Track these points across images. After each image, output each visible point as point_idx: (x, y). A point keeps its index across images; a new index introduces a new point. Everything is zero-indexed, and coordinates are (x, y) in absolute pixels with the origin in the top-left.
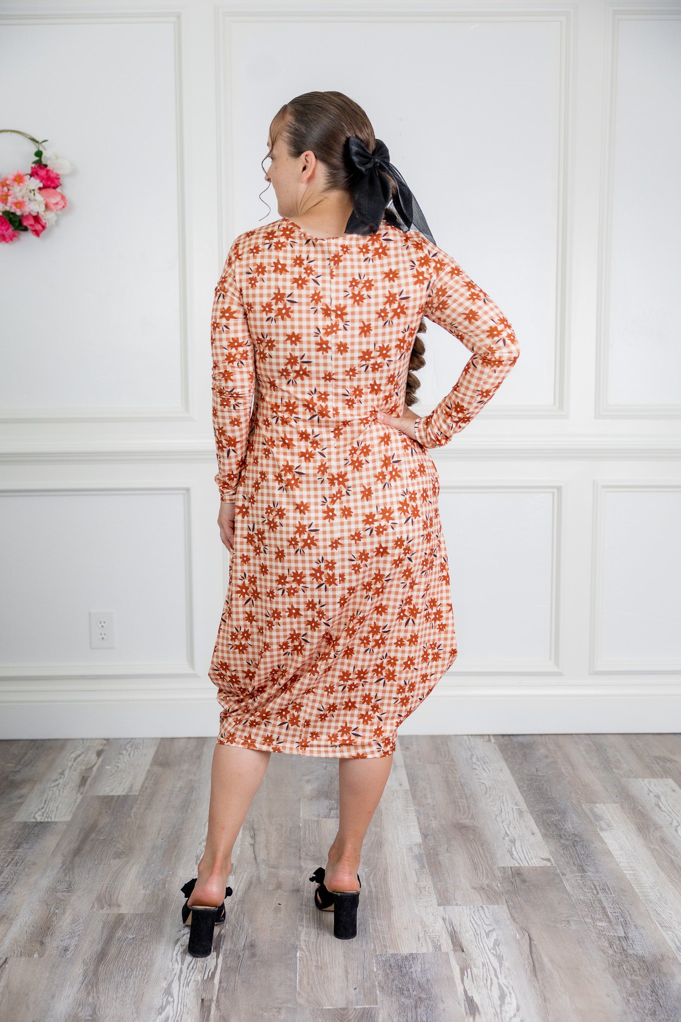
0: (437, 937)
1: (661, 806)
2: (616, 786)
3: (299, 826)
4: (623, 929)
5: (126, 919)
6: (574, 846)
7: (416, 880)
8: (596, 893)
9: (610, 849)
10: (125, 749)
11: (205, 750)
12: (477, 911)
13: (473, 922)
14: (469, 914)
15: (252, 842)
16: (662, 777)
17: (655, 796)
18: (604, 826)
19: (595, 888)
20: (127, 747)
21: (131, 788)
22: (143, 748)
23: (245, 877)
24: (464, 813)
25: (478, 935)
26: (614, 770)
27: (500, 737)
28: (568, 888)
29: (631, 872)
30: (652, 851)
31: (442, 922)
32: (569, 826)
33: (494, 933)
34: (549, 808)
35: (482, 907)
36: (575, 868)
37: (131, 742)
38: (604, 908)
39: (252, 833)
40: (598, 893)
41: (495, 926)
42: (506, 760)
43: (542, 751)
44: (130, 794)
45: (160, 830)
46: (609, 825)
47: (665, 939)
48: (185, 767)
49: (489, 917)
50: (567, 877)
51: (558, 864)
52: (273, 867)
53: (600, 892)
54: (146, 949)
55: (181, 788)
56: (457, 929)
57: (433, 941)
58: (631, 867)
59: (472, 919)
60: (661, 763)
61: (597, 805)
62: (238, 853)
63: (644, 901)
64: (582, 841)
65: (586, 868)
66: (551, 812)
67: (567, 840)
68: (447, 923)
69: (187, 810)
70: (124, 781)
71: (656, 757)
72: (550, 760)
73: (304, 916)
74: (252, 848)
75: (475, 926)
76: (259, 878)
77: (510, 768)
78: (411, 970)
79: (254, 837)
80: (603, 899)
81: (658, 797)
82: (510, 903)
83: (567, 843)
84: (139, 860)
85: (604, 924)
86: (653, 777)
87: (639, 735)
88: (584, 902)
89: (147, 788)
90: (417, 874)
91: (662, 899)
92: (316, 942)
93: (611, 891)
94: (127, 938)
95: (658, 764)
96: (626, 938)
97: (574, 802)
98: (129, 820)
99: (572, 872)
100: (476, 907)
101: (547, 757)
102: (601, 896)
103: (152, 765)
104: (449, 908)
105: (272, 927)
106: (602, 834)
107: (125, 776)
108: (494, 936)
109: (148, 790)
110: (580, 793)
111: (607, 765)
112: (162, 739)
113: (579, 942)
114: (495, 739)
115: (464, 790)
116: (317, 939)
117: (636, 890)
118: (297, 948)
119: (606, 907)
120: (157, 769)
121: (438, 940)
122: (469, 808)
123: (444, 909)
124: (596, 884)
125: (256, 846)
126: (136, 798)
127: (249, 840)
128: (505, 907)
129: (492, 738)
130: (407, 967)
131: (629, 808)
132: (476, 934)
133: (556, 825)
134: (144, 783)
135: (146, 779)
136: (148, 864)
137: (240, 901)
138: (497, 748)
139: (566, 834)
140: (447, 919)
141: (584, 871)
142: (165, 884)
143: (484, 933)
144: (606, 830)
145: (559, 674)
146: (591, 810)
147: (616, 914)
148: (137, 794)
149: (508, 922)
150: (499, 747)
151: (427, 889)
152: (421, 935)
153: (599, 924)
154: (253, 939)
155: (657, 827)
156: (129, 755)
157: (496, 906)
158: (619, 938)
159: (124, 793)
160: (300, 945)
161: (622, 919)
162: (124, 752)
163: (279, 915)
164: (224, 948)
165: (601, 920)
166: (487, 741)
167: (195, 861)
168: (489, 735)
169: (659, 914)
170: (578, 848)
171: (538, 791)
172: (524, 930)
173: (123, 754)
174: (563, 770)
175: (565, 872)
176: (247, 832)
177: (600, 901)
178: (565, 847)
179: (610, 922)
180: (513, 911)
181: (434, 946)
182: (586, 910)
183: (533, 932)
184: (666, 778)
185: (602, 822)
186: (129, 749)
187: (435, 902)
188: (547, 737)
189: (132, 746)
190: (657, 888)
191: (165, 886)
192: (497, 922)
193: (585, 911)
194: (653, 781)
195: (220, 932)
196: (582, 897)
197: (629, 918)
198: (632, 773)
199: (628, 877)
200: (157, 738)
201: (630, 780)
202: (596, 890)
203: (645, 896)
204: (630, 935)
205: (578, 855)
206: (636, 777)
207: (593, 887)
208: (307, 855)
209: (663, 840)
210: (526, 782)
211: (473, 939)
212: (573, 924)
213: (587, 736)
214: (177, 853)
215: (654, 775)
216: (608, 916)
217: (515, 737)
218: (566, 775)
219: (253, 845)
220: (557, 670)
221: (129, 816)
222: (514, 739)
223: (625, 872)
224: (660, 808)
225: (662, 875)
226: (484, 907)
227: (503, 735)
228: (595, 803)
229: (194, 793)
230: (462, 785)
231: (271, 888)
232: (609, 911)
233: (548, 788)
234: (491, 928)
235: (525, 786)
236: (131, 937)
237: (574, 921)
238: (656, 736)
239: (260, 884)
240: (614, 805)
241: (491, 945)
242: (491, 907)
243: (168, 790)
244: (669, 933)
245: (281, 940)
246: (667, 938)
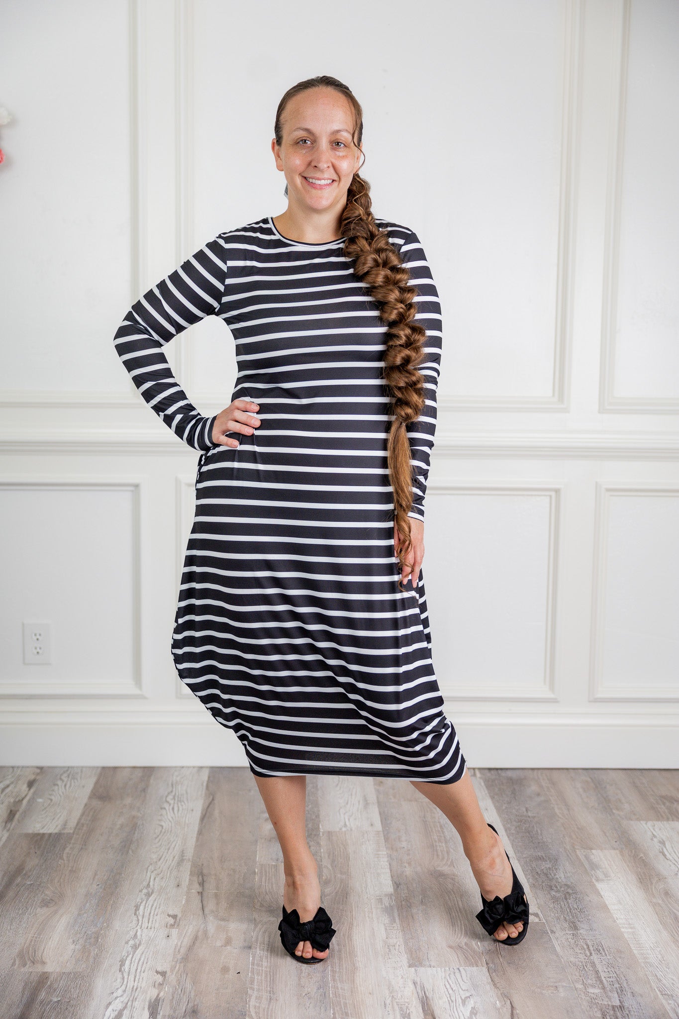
0: (407, 1004)
1: (666, 853)
2: (616, 830)
3: (255, 872)
4: (619, 997)
5: (52, 978)
6: (566, 899)
7: (385, 936)
8: (589, 954)
9: (607, 902)
10: (61, 779)
11: (151, 781)
12: (452, 974)
13: (448, 986)
14: (443, 977)
15: (200, 890)
16: (668, 819)
17: (660, 842)
18: (601, 876)
19: (588, 948)
20: (63, 777)
21: (65, 825)
22: (81, 778)
23: (190, 931)
24: (443, 859)
25: (452, 1001)
26: (614, 811)
27: (487, 771)
28: (558, 949)
29: (630, 930)
30: (654, 905)
31: (412, 986)
32: (561, 876)
33: (472, 999)
34: (540, 854)
35: (458, 969)
36: (566, 925)
37: (67, 771)
38: (597, 972)
39: (201, 878)
40: (591, 954)
41: (473, 992)
42: (492, 798)
43: (534, 788)
44: (62, 832)
45: (96, 874)
46: (606, 875)
47: (666, 1010)
48: (128, 801)
49: (466, 981)
50: (557, 934)
51: (546, 920)
52: (223, 920)
53: (593, 952)
54: (73, 1014)
55: (122, 826)
56: (429, 995)
57: (401, 1009)
58: (630, 924)
59: (447, 983)
60: (668, 804)
61: (593, 851)
62: (184, 902)
63: (643, 965)
64: (576, 893)
65: (579, 924)
66: (541, 859)
67: (558, 891)
68: (418, 987)
69: (128, 852)
70: (58, 816)
71: (662, 797)
72: (542, 798)
73: (256, 977)
74: (199, 897)
75: (451, 991)
76: (205, 932)
77: (496, 807)
79: (202, 884)
80: (597, 962)
81: (663, 843)
82: (491, 965)
83: (558, 895)
84: (71, 909)
85: (597, 991)
86: (658, 820)
87: (643, 771)
88: (575, 965)
89: (83, 825)
90: (386, 929)
91: (663, 962)
92: (268, 1008)
93: (606, 952)
94: (51, 1001)
95: (664, 804)
96: (621, 1007)
97: (568, 847)
98: (60, 862)
99: (563, 929)
100: (451, 969)
101: (538, 795)
102: (595, 957)
103: (90, 798)
104: (421, 970)
105: (217, 989)
106: (599, 886)
107: (58, 811)
108: (471, 1003)
109: (85, 828)
110: (574, 837)
111: (607, 805)
112: (104, 768)
113: (568, 1011)
114: (480, 773)
115: (443, 832)
116: (269, 1005)
117: (635, 952)
118: (245, 1015)
119: (600, 971)
120: (96, 803)
121: (407, 1007)
122: (448, 853)
123: (416, 971)
124: (590, 944)
125: (205, 894)
126: (70, 837)
127: (196, 887)
128: (485, 969)
129: (477, 772)
131: (629, 856)
132: (450, 1001)
133: (546, 875)
134: (80, 819)
135: (83, 814)
136: (79, 915)
137: (182, 958)
138: (483, 784)
139: (557, 884)
140: (419, 983)
141: (576, 928)
142: (98, 938)
143: (460, 1001)
144: (603, 880)
145: (554, 701)
146: (587, 857)
147: (610, 980)
148: (72, 831)
149: (488, 987)
150: (484, 782)
151: (397, 947)
152: (388, 1001)
153: (591, 990)
154: (196, 1003)
155: (661, 878)
156: (65, 786)
157: (475, 968)
158: (613, 1007)
159: (56, 831)
160: (250, 1011)
161: (617, 985)
162: (59, 783)
163: (226, 976)
164: (161, 1014)
165: (593, 986)
166: (472, 776)
167: (134, 912)
168: (474, 769)
169: (660, 980)
170: (570, 901)
171: (528, 834)
172: (505, 996)
173: (58, 785)
174: (557, 811)
175: (554, 929)
176: (195, 878)
177: (593, 964)
178: (555, 900)
179: (604, 988)
180: (494, 974)
181: (401, 1014)
182: (577, 974)
183: (517, 1000)
184: (673, 821)
185: (598, 871)
186: (65, 779)
187: (405, 962)
188: (540, 771)
189: (68, 776)
190: (658, 949)
191: (98, 941)
192: (475, 986)
193: (575, 975)
194: (658, 824)
195: (158, 996)
196: (572, 959)
197: (625, 984)
198: (634, 814)
199: (626, 936)
200: (98, 767)
201: (632, 822)
202: (589, 950)
203: (645, 958)
204: (626, 1005)
205: (570, 909)
206: (638, 820)
207: (585, 947)
208: (262, 905)
209: (667, 893)
210: (515, 823)
211: (447, 1007)
212: (561, 990)
213: (584, 772)
214: (114, 902)
215: (659, 817)
216: (601, 982)
217: (504, 771)
218: (560, 816)
219: (201, 894)
220: (552, 696)
221: (61, 858)
222: (503, 774)
223: (623, 930)
224: (664, 855)
225: (665, 934)
226: (461, 969)
227: (490, 769)
228: (591, 849)
229: (136, 833)
230: (441, 827)
231: (219, 944)
232: (603, 975)
233: (539, 832)
234: (468, 994)
235: (513, 828)
236: (55, 1000)
237: (563, 986)
238: (663, 773)
239: (207, 939)
240: (613, 852)
241: (467, 1014)
242: (469, 969)
243: (106, 828)
244: (670, 1002)
245: (228, 1005)
246: (668, 1008)
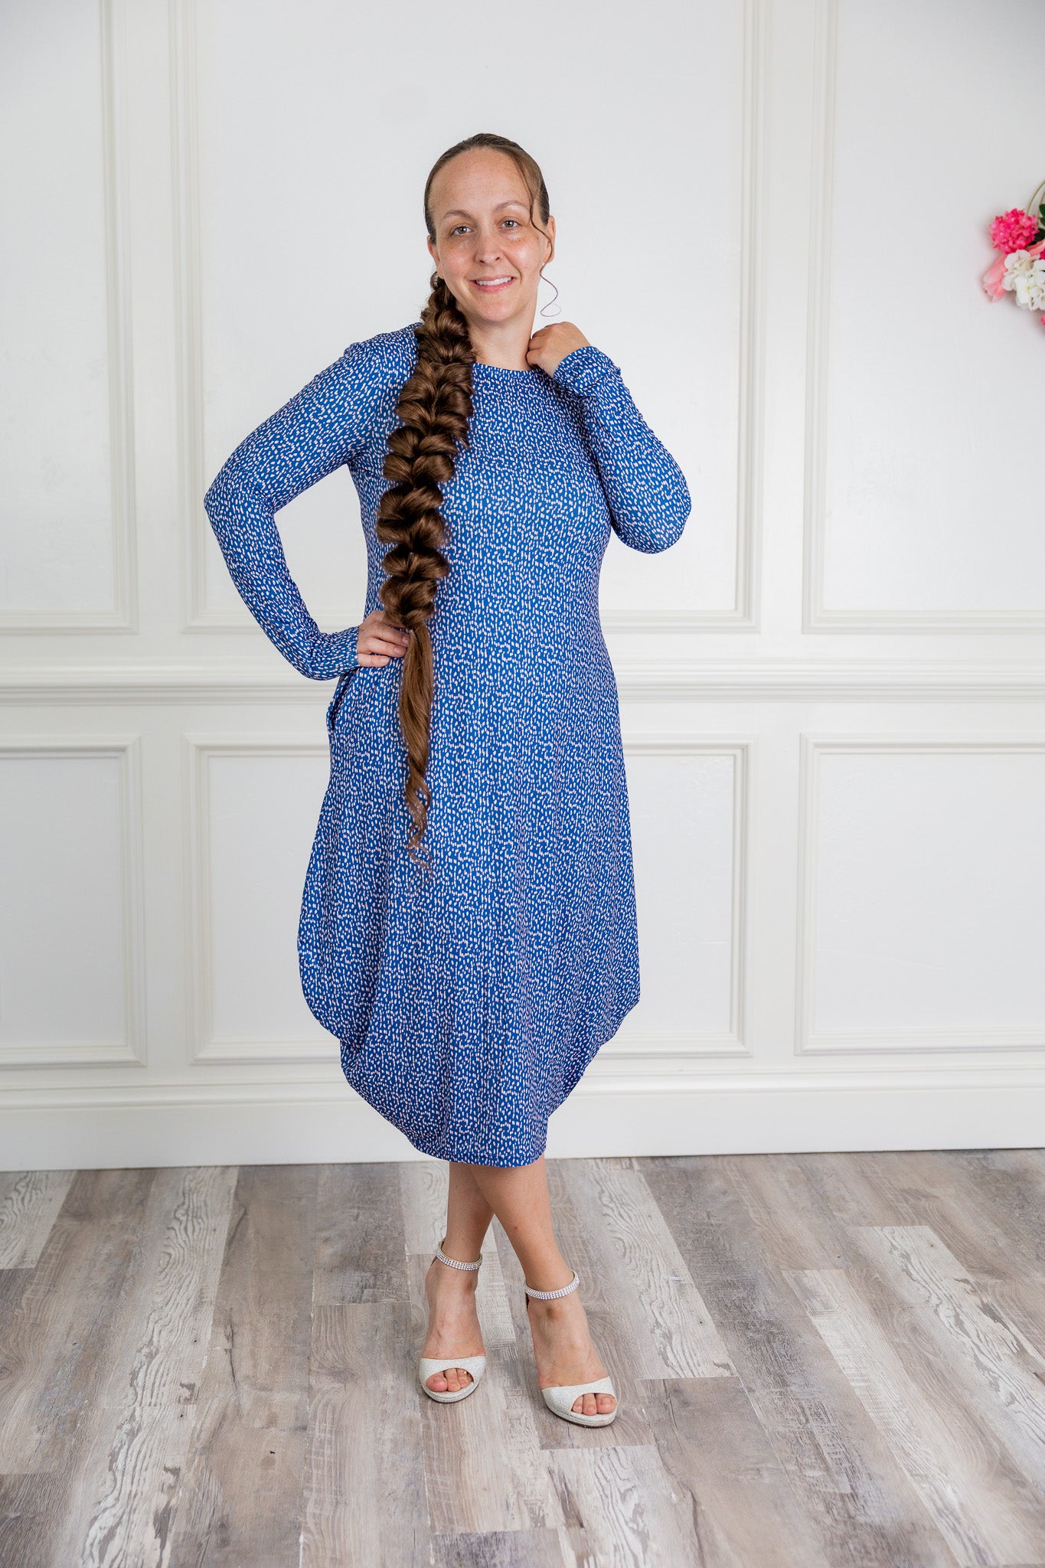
0: (539, 1504)
1: (912, 1272)
2: (838, 1240)
3: (310, 1316)
4: (850, 1481)
5: (7, 1484)
6: (769, 1342)
7: (504, 1406)
8: (804, 1421)
9: (828, 1345)
10: (16, 1190)
11: (152, 1189)
12: (606, 1457)
13: (600, 1475)
14: (592, 1462)
15: (228, 1346)
16: (913, 1223)
17: (902, 1256)
18: (819, 1307)
19: (803, 1411)
20: (19, 1187)
21: (23, 1257)
22: (46, 1187)
23: (214, 1407)
24: (587, 1290)
25: (607, 1497)
26: (835, 1213)
27: (649, 1161)
28: (759, 1414)
29: (863, 1384)
30: (897, 1347)
31: (546, 1477)
32: (760, 1309)
33: (635, 1493)
34: (729, 1278)
35: (615, 1449)
36: (770, 1380)
37: (25, 1177)
38: (817, 1446)
39: (229, 1329)
40: (807, 1420)
41: (637, 1482)
42: (658, 1199)
43: (718, 1183)
44: (20, 1267)
45: (71, 1328)
46: (827, 1306)
47: (918, 1497)
48: (118, 1219)
49: (625, 1466)
50: (757, 1394)
51: (741, 1374)
52: (263, 1389)
53: (810, 1418)
54: (39, 1536)
55: (109, 1256)
56: (573, 1489)
57: (531, 1511)
58: (862, 1375)
59: (598, 1471)
60: (912, 1200)
61: (807, 1272)
62: (204, 1365)
63: (883, 1433)
64: (782, 1333)
65: (788, 1378)
66: (731, 1285)
67: (758, 1331)
68: (556, 1478)
69: (119, 1293)
70: (13, 1244)
71: (903, 1191)
72: (730, 1198)
73: (315, 1472)
74: (227, 1357)
75: (604, 1482)
76: (238, 1409)
77: (663, 1213)
78: (493, 1561)
79: (231, 1337)
80: (816, 1431)
81: (906, 1256)
82: (662, 1442)
83: (757, 1336)
84: (33, 1381)
85: (817, 1473)
86: (899, 1224)
87: (875, 1155)
88: (784, 1437)
89: (50, 1256)
90: (506, 1395)
91: (912, 1428)
92: (333, 1517)
93: (830, 1417)
94: (6, 1517)
95: (907, 1201)
96: (854, 1496)
97: (770, 1268)
98: (17, 1312)
99: (766, 1386)
100: (604, 1450)
101: (725, 1193)
102: (813, 1425)
103: (60, 1216)
104: (560, 1452)
105: (258, 1491)
106: (816, 1321)
107: (13, 1237)
108: (634, 1499)
109: (53, 1261)
110: (778, 1252)
111: (824, 1204)
112: (80, 1171)
113: (776, 1505)
114: (640, 1164)
115: (587, 1251)
116: (335, 1511)
117: (872, 1415)
118: (300, 1528)
119: (821, 1444)
120: (69, 1224)
121: (540, 1508)
122: (595, 1281)
123: (552, 1453)
124: (805, 1406)
125: (236, 1352)
126: (30, 1275)
127: (223, 1343)
128: (653, 1448)
129: (635, 1162)
130: (488, 1556)
131: (859, 1277)
132: (604, 1496)
133: (739, 1307)
134: (46, 1248)
135: (50, 1241)
136: (46, 1389)
137: (204, 1448)
138: (643, 1180)
139: (755, 1321)
140: (556, 1472)
141: (784, 1383)
142: (75, 1422)
143: (618, 1496)
144: (822, 1313)
145: (745, 1056)
146: (797, 1281)
147: (838, 1457)
148: (34, 1266)
149: (658, 1474)
150: (645, 1178)
151: (523, 1420)
152: (512, 1500)
153: (809, 1473)
154: (225, 1513)
155: (905, 1307)
156: (23, 1199)
157: (638, 1448)
158: (842, 1496)
159: (10, 1266)
160: (306, 1523)
161: (846, 1465)
162: (14, 1195)
163: (270, 1471)
164: (174, 1530)
165: (811, 1467)
166: (627, 1168)
167: (129, 1381)
168: (630, 1158)
169: (908, 1455)
170: (775, 1345)
171: (711, 1250)
172: (685, 1487)
173: (11, 1199)
174: (752, 1215)
175: (754, 1387)
176: (221, 1330)
177: (811, 1435)
178: (753, 1344)
179: (827, 1469)
180: (667, 1454)
181: (532, 1518)
182: (788, 1450)
183: (700, 1490)
184: (920, 1224)
185: (814, 1301)
186: (23, 1190)
187: (536, 1442)
188: (726, 1159)
189: (27, 1185)
190: (905, 1410)
191: (75, 1426)
192: (640, 1474)
193: (786, 1451)
194: (899, 1230)
195: (168, 1503)
196: (781, 1429)
197: (858, 1463)
198: (864, 1217)
199: (858, 1392)
200: (72, 1171)
201: (861, 1229)
202: (805, 1415)
203: (886, 1424)
204: (860, 1492)
205: (776, 1356)
206: (870, 1224)
207: (799, 1410)
208: (321, 1366)
209: (914, 1329)
210: (692, 1235)
211: (599, 1503)
212: (765, 1474)
213: (790, 1158)
214: (99, 1368)
215: (900, 1220)
216: (823, 1460)
217: (673, 1159)
218: (757, 1222)
219: (230, 1352)
220: (742, 1049)
221: (19, 1306)
222: (672, 1164)
223: (852, 1384)
224: (910, 1275)
225: (914, 1387)
226: (618, 1448)
227: (653, 1158)
228: (804, 1269)
229: (131, 1264)
230: (583, 1242)
231: (258, 1424)
232: (825, 1450)
233: (727, 1246)
234: (629, 1485)
235: (690, 1242)
236: (12, 1515)
237: (768, 1469)
238: (904, 1156)
239: (241, 1418)
240: (835, 1272)
241: (629, 1514)
242: (630, 1449)
243: (86, 1259)
244: (924, 1485)
245: (273, 1515)
246: (921, 1494)
